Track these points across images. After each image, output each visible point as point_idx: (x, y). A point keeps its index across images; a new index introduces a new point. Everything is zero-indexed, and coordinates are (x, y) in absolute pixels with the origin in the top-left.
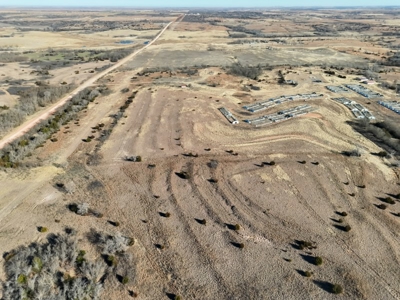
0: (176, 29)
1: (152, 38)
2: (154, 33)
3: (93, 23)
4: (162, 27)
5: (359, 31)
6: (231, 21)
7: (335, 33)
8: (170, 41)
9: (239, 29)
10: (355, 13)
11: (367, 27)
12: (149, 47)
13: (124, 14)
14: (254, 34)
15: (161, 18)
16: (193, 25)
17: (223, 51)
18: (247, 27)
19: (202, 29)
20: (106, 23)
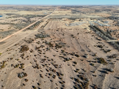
0: (58, 10)
1: (52, 12)
2: (52, 11)
3: (36, 9)
4: (54, 10)
5: (107, 11)
6: (73, 9)
7: (101, 12)
8: (56, 13)
9: (75, 11)
10: (110, 7)
11: (110, 10)
12: (51, 14)
13: (44, 7)
14: (78, 12)
15: (54, 8)
16: (63, 10)
17: (69, 15)
18: (77, 10)
19: (65, 10)
20: (40, 9)
